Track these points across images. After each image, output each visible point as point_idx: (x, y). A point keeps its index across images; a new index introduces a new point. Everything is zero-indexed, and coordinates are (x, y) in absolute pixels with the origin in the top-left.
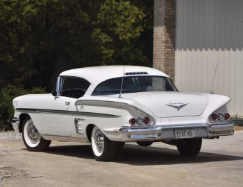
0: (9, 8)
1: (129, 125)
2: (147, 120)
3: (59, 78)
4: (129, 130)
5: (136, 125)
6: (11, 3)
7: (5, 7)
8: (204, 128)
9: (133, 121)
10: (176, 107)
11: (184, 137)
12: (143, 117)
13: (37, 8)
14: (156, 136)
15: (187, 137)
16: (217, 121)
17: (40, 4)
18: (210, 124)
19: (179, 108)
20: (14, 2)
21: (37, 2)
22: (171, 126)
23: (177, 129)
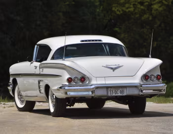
0: (142, 7)
1: (67, 84)
2: (83, 79)
3: (36, 46)
4: (66, 88)
5: (73, 83)
6: (144, 3)
7: (139, 6)
8: (136, 87)
9: (69, 80)
10: (112, 68)
11: (117, 95)
12: (79, 77)
13: (163, 7)
14: (90, 93)
15: (119, 94)
16: (150, 81)
17: (166, 3)
18: (142, 83)
19: (114, 69)
20: (147, 2)
21: (164, 2)
22: (106, 84)
23: (111, 87)
